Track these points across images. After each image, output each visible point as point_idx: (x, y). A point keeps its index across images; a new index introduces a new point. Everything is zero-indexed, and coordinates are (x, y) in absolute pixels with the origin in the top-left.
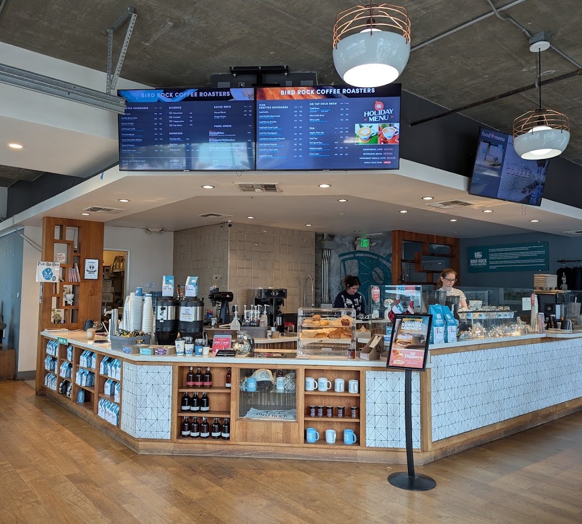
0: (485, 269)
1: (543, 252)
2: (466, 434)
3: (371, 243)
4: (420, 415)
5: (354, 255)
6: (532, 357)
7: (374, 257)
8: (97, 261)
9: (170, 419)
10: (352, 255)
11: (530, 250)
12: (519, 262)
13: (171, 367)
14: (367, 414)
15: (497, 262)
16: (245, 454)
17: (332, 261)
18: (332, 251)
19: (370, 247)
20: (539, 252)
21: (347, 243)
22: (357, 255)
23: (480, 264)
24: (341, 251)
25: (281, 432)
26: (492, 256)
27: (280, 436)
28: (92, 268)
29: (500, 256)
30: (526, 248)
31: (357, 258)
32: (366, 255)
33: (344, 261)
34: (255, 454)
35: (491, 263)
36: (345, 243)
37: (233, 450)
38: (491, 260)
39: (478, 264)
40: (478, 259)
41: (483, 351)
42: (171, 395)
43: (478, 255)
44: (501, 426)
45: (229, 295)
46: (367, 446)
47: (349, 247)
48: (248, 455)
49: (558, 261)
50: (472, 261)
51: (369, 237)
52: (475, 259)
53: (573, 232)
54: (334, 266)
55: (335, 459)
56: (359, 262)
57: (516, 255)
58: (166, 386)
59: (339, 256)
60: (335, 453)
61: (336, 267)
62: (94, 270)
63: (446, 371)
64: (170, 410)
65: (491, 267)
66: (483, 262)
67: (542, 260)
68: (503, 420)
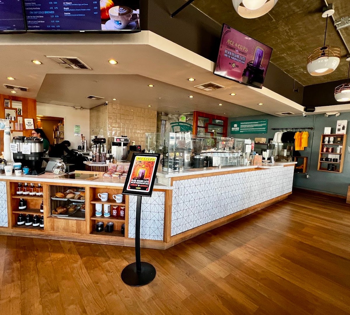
0: (238, 132)
1: (265, 124)
2: (198, 227)
3: (187, 118)
4: (163, 220)
5: (178, 124)
6: (248, 178)
7: (188, 125)
8: (32, 120)
9: (7, 215)
10: (177, 124)
11: (259, 123)
12: (253, 129)
13: (5, 182)
14: (129, 217)
15: (243, 129)
16: (55, 237)
17: (167, 126)
18: (167, 121)
19: (186, 120)
20: (263, 125)
21: (175, 118)
22: (180, 124)
23: (236, 130)
24: (171, 122)
25: (75, 226)
26: (242, 126)
27: (75, 229)
28: (29, 123)
29: (245, 126)
30: (257, 122)
31: (180, 125)
32: (185, 124)
33: (173, 126)
34: (62, 238)
35: (241, 129)
36: (174, 118)
37: (48, 235)
38: (241, 128)
39: (235, 130)
40: (235, 127)
41: (215, 176)
42: (6, 200)
43: (236, 125)
44: (224, 219)
45: (103, 140)
46: (129, 237)
47: (176, 120)
48: (57, 238)
49: (272, 129)
50: (232, 128)
51: (186, 115)
52: (234, 127)
53: (280, 113)
54: (167, 128)
55: (110, 243)
56: (181, 128)
57: (252, 126)
58: (3, 194)
59: (171, 124)
60: (110, 240)
61: (169, 129)
62: (31, 124)
63: (186, 190)
64: (7, 209)
65: (241, 131)
66: (238, 129)
67: (264, 128)
68: (226, 215)
